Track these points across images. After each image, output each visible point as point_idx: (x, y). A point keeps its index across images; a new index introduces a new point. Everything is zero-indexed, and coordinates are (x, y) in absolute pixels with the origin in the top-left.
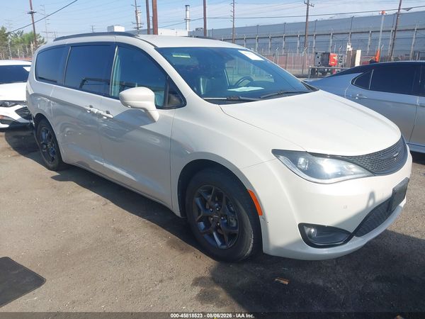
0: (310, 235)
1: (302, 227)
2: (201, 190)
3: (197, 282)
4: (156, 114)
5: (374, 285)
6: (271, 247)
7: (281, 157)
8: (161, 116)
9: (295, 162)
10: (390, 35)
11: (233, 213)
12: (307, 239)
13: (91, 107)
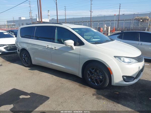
0: (125, 79)
1: (123, 76)
2: (90, 69)
3: (94, 95)
4: (74, 47)
5: (141, 92)
6: (114, 83)
7: (116, 58)
8: (76, 48)
9: (120, 59)
10: (117, 22)
11: (102, 74)
12: (124, 80)
13: (48, 46)
